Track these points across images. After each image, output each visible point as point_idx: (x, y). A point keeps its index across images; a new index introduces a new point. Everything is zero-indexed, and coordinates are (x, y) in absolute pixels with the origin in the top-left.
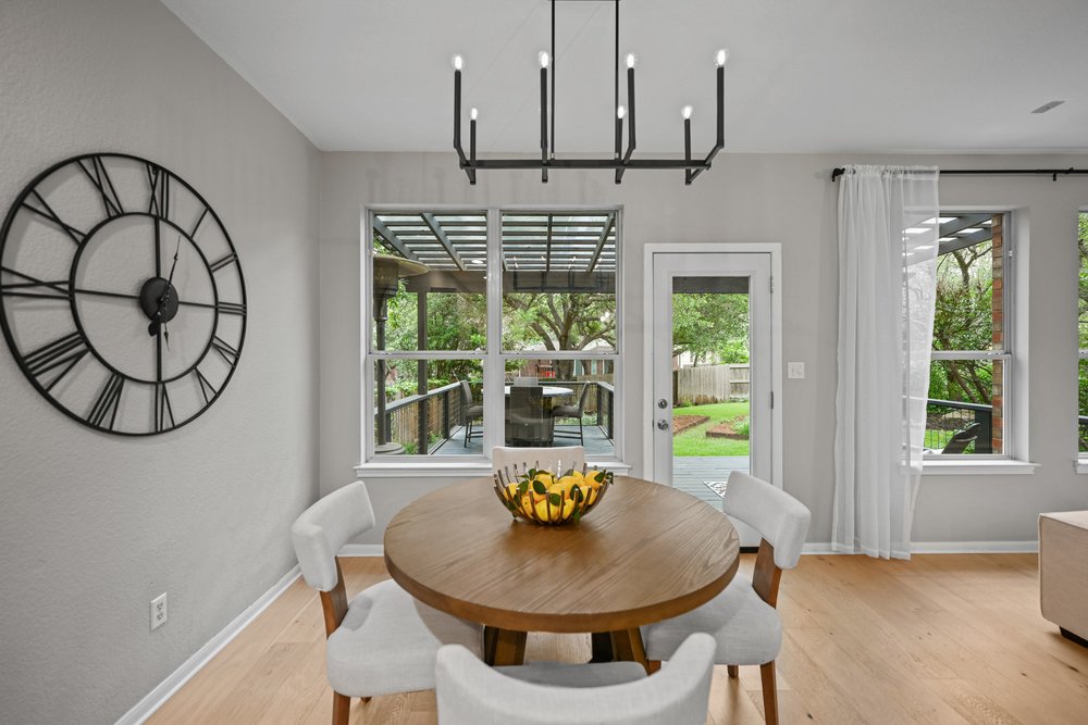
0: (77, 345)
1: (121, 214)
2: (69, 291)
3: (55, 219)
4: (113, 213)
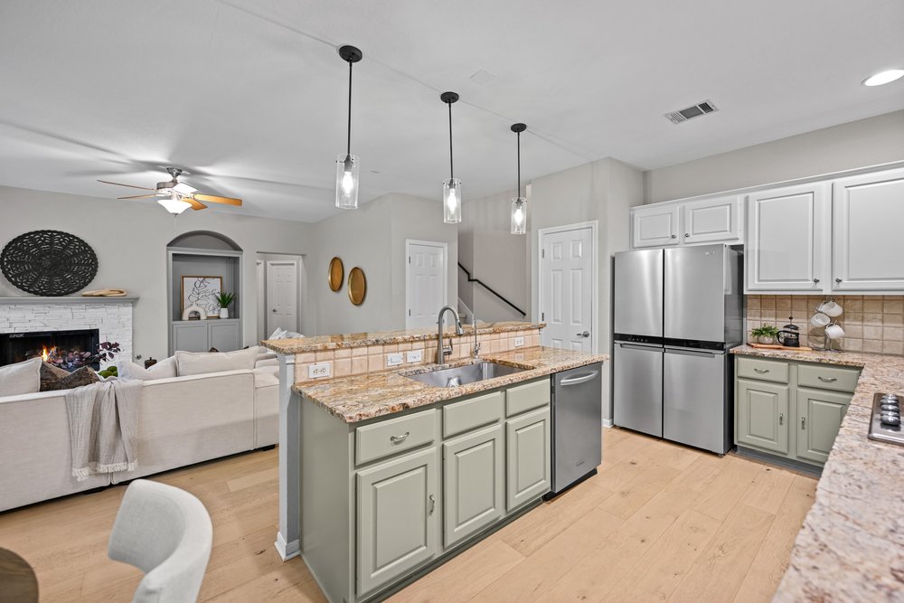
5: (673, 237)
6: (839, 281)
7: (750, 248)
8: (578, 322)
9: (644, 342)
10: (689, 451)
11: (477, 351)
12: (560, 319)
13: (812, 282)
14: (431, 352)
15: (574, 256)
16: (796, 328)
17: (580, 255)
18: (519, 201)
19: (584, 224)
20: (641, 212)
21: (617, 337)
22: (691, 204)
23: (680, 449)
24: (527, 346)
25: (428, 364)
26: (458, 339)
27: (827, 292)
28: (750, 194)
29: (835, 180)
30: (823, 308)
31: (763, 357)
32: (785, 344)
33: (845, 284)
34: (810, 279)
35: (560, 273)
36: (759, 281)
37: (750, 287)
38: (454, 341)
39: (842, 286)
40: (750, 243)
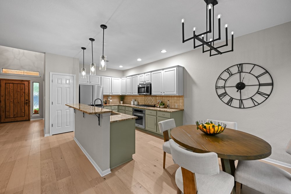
0: (225, 94)
1: (232, 75)
2: (224, 87)
3: (222, 79)
4: (230, 75)
5: (88, 82)
6: (112, 93)
12: (61, 103)
13: (109, 93)
19: (71, 75)
28: (102, 77)
29: (112, 78)
30: (110, 97)
32: (105, 104)
35: (61, 88)
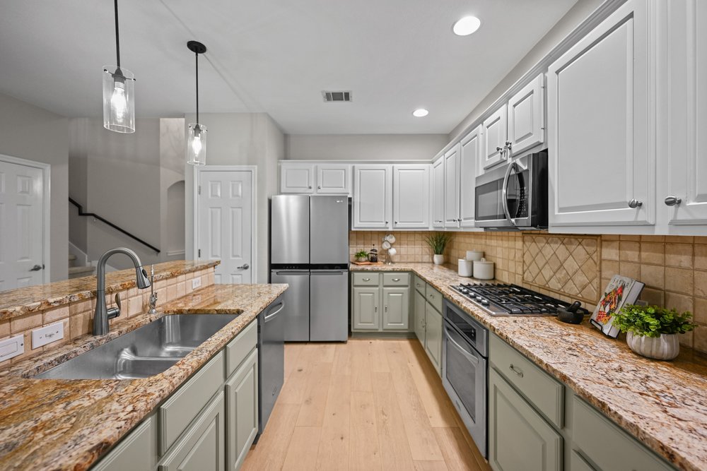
5: (310, 188)
6: (396, 223)
7: (355, 200)
8: (238, 256)
9: (296, 268)
10: (328, 346)
11: (154, 304)
12: (219, 255)
13: (384, 223)
14: (81, 319)
15: (233, 195)
16: (376, 251)
17: (240, 194)
18: (197, 129)
19: (244, 167)
20: (286, 165)
21: (272, 267)
22: (323, 166)
23: (322, 346)
24: (204, 286)
25: (77, 339)
26: (125, 292)
27: (391, 229)
28: (356, 165)
29: (395, 165)
30: (388, 238)
31: (367, 271)
32: (371, 261)
33: (399, 225)
34: (383, 220)
35: (219, 210)
36: (360, 222)
37: (355, 226)
38: (122, 295)
39: (397, 226)
40: (355, 196)
